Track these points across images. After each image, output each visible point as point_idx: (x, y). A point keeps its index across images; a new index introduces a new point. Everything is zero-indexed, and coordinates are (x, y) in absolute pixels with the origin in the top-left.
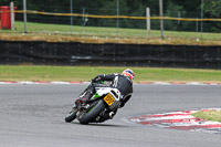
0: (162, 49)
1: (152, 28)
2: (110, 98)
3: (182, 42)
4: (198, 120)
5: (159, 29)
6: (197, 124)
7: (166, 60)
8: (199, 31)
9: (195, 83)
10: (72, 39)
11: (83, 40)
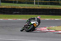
0: (38, 10)
1: (35, 4)
2: (35, 24)
3: (44, 8)
4: (48, 30)
5: (37, 4)
6: (48, 31)
7: (39, 13)
8: (49, 5)
9: (47, 19)
10: (14, 7)
11: (16, 7)
